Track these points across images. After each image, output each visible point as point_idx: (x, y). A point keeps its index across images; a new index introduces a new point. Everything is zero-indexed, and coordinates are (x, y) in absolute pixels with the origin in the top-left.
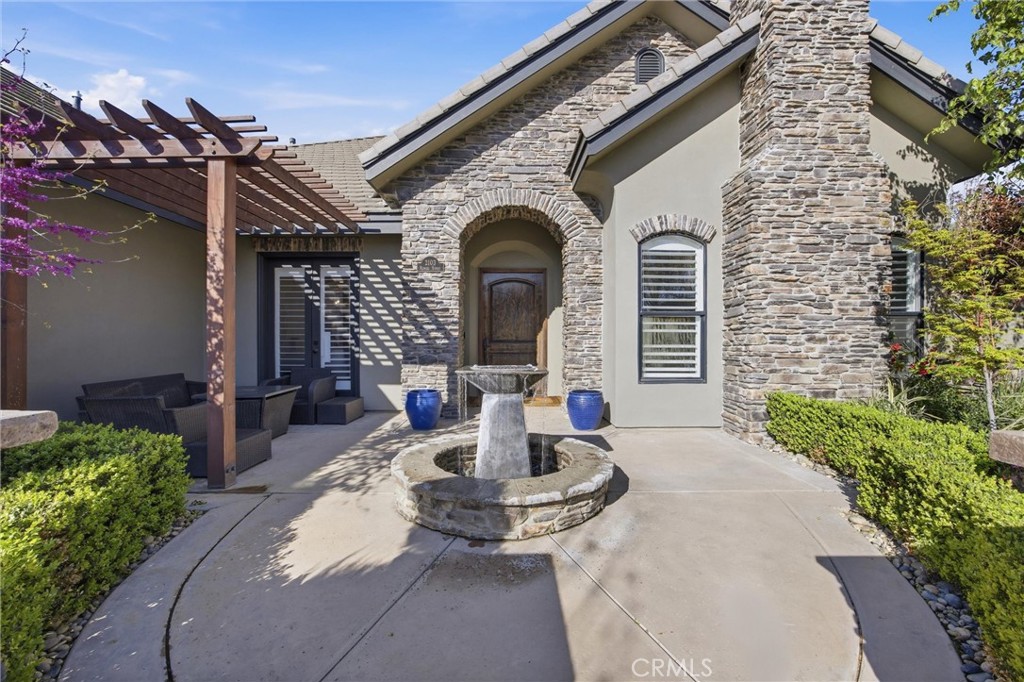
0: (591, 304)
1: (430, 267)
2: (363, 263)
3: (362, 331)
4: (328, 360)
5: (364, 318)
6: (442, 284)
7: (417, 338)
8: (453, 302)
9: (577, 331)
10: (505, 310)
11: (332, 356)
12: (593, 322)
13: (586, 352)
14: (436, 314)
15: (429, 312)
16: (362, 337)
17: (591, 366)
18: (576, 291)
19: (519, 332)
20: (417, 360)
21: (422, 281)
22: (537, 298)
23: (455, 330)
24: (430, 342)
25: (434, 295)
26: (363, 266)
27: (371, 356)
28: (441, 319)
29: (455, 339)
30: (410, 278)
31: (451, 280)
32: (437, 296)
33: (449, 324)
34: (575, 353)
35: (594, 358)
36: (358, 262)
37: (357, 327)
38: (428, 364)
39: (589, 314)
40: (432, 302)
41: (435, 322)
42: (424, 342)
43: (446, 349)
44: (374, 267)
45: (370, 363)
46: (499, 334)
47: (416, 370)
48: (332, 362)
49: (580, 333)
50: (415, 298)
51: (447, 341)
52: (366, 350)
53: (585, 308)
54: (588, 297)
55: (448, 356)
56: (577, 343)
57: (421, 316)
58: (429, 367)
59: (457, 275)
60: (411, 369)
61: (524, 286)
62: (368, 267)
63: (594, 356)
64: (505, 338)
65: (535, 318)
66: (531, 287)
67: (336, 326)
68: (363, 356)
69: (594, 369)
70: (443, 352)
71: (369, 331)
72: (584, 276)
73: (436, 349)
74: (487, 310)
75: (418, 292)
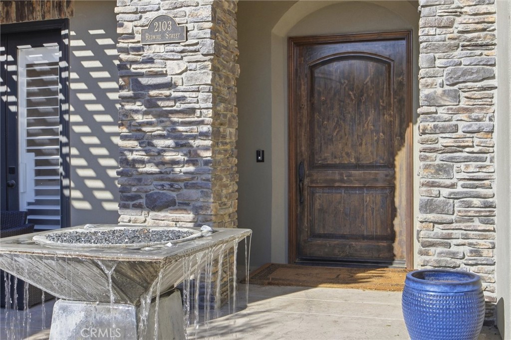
0: (470, 89)
1: (163, 34)
2: (75, 38)
3: (74, 151)
4: (32, 198)
5: (77, 129)
6: (183, 65)
7: (142, 162)
8: (201, 95)
9: (439, 146)
10: (336, 111)
11: (38, 193)
12: (475, 126)
13: (459, 189)
14: (175, 119)
15: (163, 115)
16: (74, 162)
17: (470, 219)
18: (438, 63)
19: (362, 150)
20: (143, 201)
21: (150, 60)
22: (394, 86)
23: (206, 149)
24: (164, 168)
25: (169, 85)
26: (74, 43)
27: (88, 194)
28: (180, 128)
29: (207, 163)
30: (131, 57)
31: (199, 57)
32: (175, 86)
33: (194, 138)
34: (435, 191)
35: (476, 202)
36: (67, 36)
37: (66, 145)
38: (160, 208)
39: (466, 110)
40: (168, 98)
41: (173, 133)
42: (155, 169)
43: (190, 182)
44: (91, 43)
45: (86, 205)
46: (327, 155)
47: (142, 218)
48: (38, 202)
49: (446, 149)
50: (139, 91)
51: (191, 168)
52: (80, 184)
53: (457, 98)
54: (464, 73)
55: (194, 194)
56: (440, 169)
57: (150, 124)
58: (161, 214)
59: (208, 45)
60: (133, 218)
61: (371, 64)
62: (81, 43)
63: (478, 196)
64: (337, 161)
65: (391, 124)
66: (384, 68)
67: (43, 143)
68: (76, 194)
69: (477, 223)
70: (186, 186)
71: (84, 151)
72: (454, 32)
73: (173, 182)
74: (305, 112)
75: (144, 81)
